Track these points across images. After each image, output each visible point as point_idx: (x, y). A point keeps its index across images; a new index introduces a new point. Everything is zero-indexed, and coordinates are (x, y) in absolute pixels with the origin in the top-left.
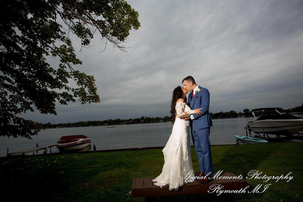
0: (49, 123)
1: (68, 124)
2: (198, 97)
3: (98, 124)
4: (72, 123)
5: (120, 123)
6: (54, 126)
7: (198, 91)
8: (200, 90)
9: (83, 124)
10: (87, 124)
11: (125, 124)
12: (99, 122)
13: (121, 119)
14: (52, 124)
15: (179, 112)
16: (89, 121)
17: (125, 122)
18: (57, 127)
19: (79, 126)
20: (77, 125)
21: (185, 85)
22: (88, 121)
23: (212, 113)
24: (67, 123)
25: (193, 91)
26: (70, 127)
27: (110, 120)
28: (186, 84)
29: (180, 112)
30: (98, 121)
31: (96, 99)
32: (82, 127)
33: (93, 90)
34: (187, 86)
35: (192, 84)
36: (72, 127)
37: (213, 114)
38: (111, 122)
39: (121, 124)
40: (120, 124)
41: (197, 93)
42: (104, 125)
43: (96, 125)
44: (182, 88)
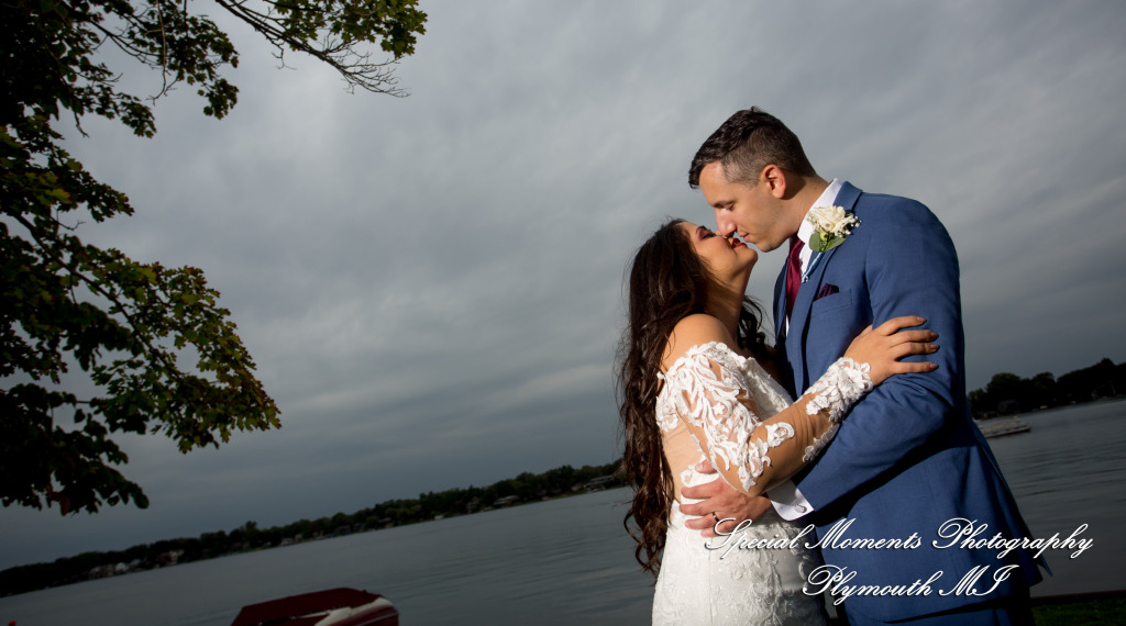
0: (251, 525)
1: (335, 518)
2: (835, 289)
3: (469, 505)
4: (350, 511)
5: (574, 484)
6: (274, 538)
7: (830, 237)
8: (851, 219)
9: (402, 510)
10: (418, 507)
11: (599, 487)
12: (473, 493)
13: (577, 466)
14: (261, 527)
15: (732, 437)
16: (427, 493)
17: (596, 480)
18: (285, 541)
19: (381, 526)
20: (374, 518)
21: (719, 205)
22: (422, 496)
23: (1047, 374)
24: (330, 515)
25: (796, 244)
26: (343, 533)
27: (523, 478)
28: (723, 197)
29: (742, 436)
30: (467, 488)
31: (250, 404)
32: (396, 525)
33: (227, 352)
34: (740, 209)
35: (780, 188)
36: (353, 531)
37: (1056, 376)
38: (528, 489)
39: (581, 491)
40: (575, 488)
41: (829, 249)
42: (499, 507)
43: (463, 511)
44: (694, 237)
